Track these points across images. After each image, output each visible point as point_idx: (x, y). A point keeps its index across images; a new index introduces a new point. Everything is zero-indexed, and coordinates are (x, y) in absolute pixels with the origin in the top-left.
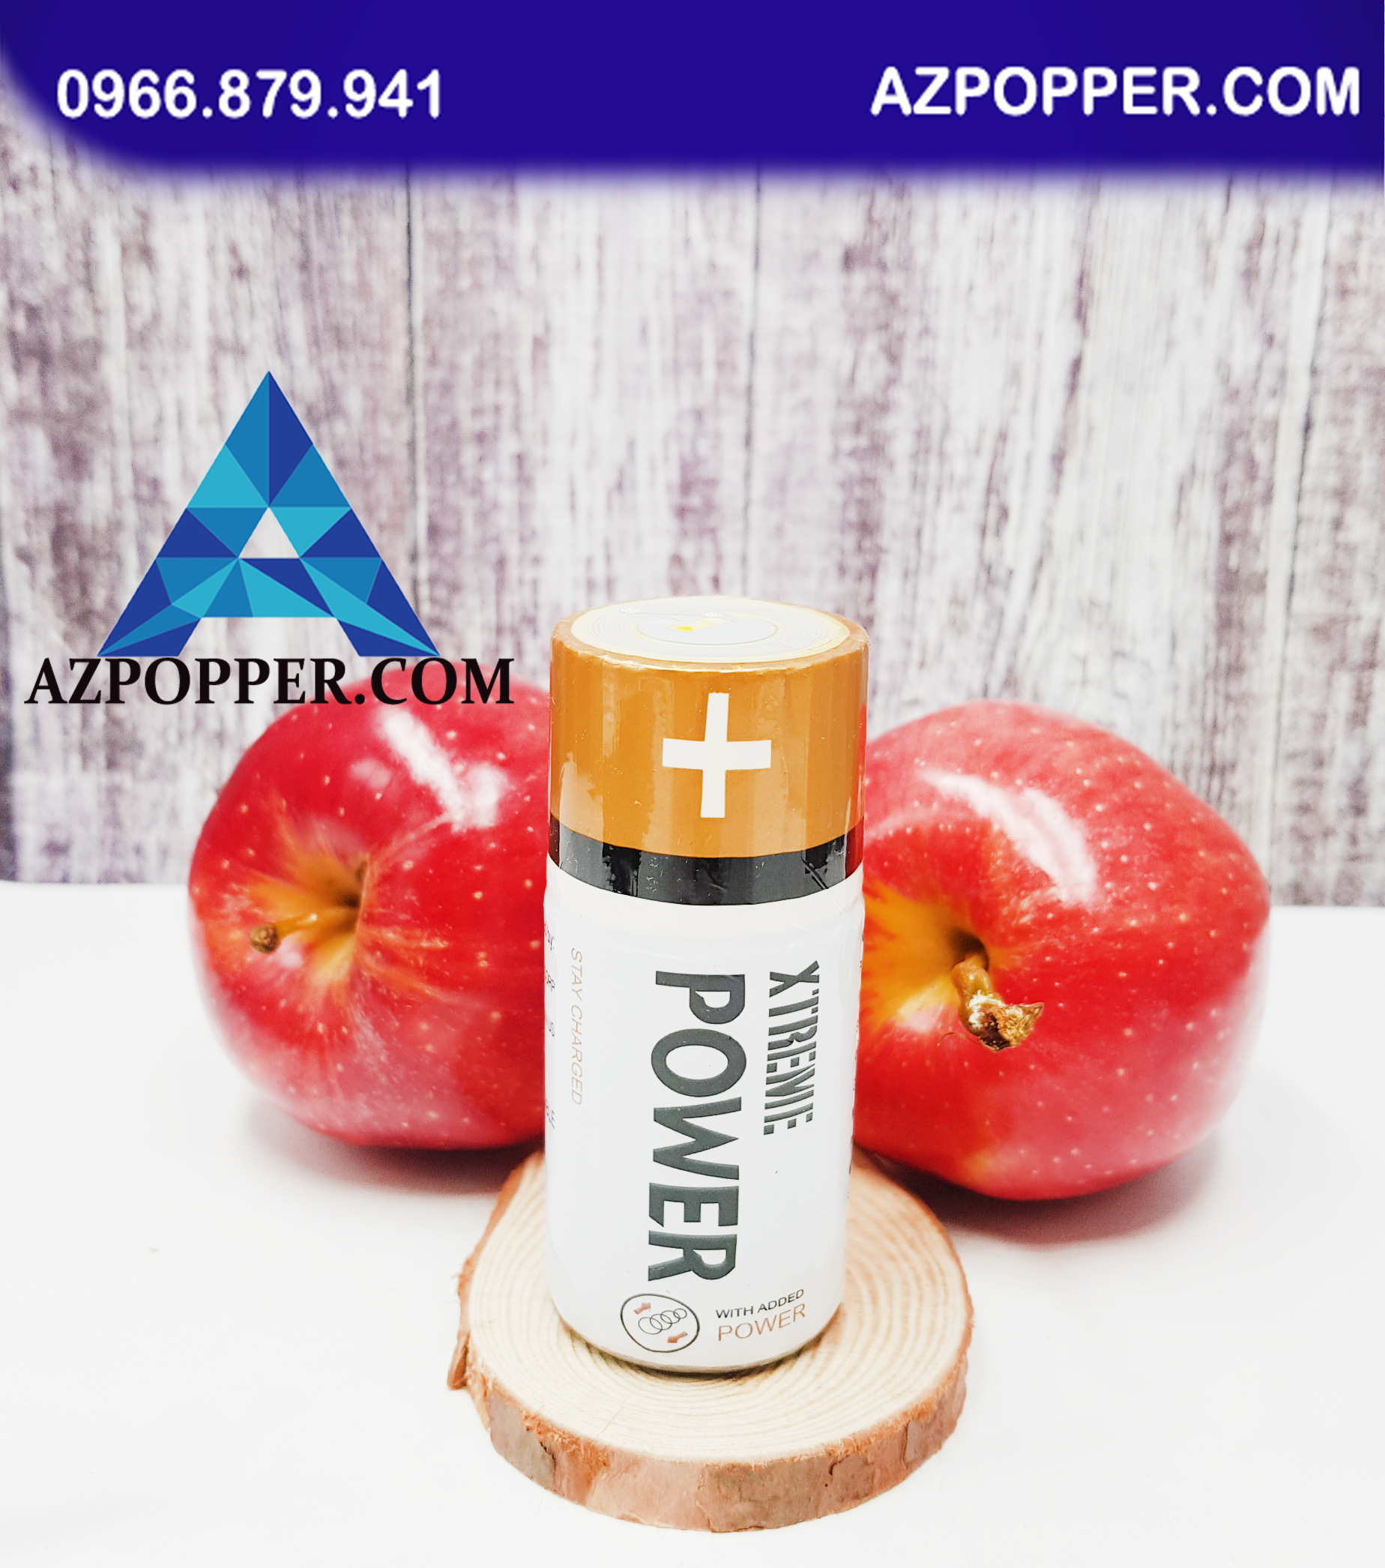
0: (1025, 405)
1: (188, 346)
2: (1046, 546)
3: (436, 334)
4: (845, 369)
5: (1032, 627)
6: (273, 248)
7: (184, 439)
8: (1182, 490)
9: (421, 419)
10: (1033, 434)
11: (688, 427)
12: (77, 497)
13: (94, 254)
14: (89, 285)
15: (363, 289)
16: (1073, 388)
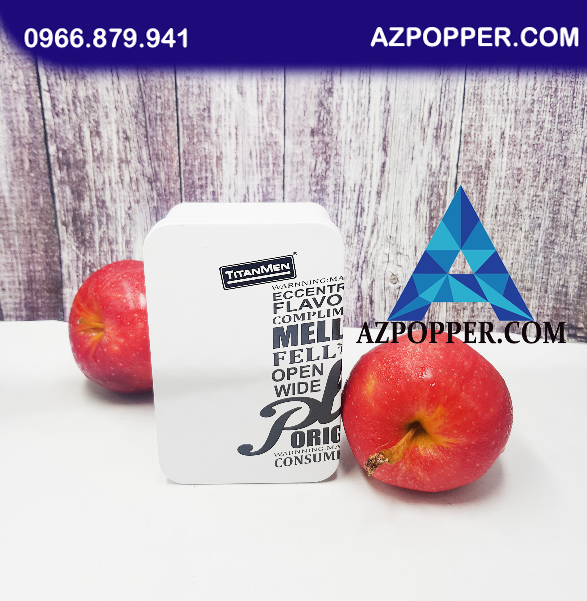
0: (368, 177)
1: (112, 161)
2: (376, 219)
3: (187, 155)
4: (313, 166)
5: (372, 245)
6: (136, 131)
7: (112, 189)
8: (417, 202)
9: (183, 181)
10: (371, 186)
11: (265, 183)
12: (80, 206)
13: (82, 134)
14: (81, 143)
15: (165, 143)
16: (383, 172)
